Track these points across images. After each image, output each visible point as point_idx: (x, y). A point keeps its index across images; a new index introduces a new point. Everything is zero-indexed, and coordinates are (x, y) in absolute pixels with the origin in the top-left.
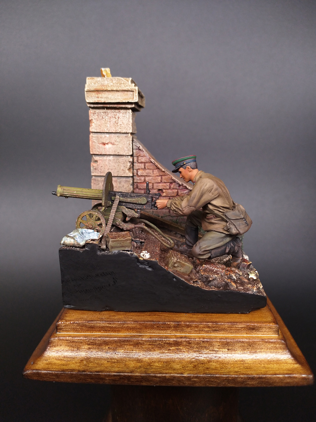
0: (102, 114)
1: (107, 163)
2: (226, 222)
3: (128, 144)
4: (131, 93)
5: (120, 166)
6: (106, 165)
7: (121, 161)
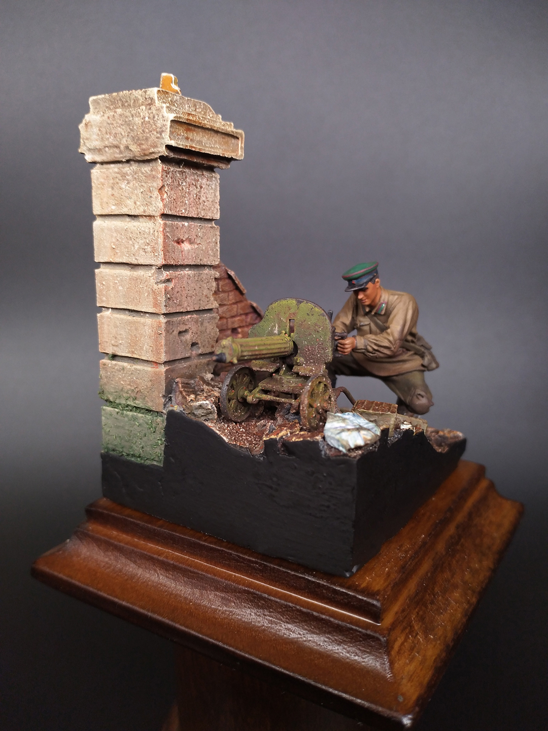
0: (178, 175)
1: (185, 283)
2: (421, 355)
3: (214, 242)
4: (233, 140)
5: (202, 288)
6: (184, 287)
7: (204, 277)
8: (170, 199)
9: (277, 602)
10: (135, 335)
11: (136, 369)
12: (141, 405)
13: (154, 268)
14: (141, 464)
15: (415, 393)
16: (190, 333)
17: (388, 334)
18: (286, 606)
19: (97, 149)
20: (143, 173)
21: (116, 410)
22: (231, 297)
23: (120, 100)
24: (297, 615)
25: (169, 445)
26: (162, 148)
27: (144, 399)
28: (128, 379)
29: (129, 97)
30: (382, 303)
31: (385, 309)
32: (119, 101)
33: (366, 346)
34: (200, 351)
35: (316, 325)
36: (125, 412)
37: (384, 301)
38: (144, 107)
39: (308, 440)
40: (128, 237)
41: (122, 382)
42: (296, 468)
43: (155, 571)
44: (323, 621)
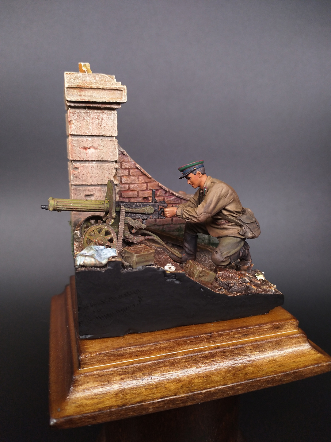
0: (83, 114)
1: (89, 170)
2: (241, 226)
3: (113, 148)
4: (119, 92)
5: (104, 173)
6: (89, 172)
7: (106, 167)
8: (76, 127)
17: (197, 208)
30: (205, 188)
31: (206, 191)
33: (182, 214)
37: (206, 186)
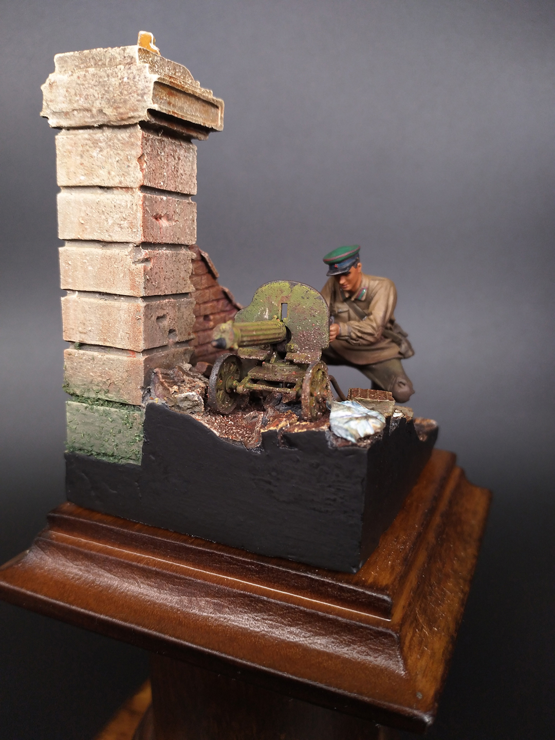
0: (158, 144)
3: (191, 220)
4: (213, 109)
5: (179, 270)
6: (162, 268)
7: (182, 258)
8: (149, 170)
9: (277, 604)
10: (107, 321)
11: (109, 359)
12: (115, 398)
13: (131, 245)
14: (115, 463)
15: (396, 380)
16: (168, 319)
17: (370, 320)
18: (288, 608)
19: (63, 112)
20: (119, 140)
21: (84, 404)
22: (203, 281)
23: (93, 58)
24: (301, 616)
25: (148, 442)
26: (144, 112)
27: (119, 391)
28: (98, 370)
29: (104, 55)
30: (363, 289)
31: (365, 294)
32: (91, 60)
33: (350, 333)
34: (177, 339)
35: (312, 309)
36: (95, 407)
37: (364, 286)
38: (122, 67)
39: (313, 431)
40: (101, 211)
41: (91, 374)
42: (298, 461)
43: (134, 578)
44: (329, 622)
